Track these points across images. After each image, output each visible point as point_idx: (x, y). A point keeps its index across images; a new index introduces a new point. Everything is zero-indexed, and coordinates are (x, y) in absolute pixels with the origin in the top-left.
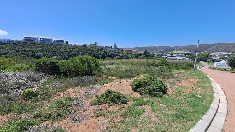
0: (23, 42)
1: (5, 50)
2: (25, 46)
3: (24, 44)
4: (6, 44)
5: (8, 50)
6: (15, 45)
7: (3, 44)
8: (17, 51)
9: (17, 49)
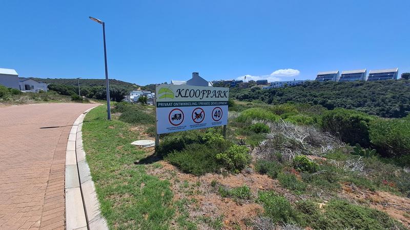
0: (314, 83)
1: (292, 95)
2: (315, 88)
5: (295, 95)
6: (303, 88)
8: (303, 96)
9: (305, 93)
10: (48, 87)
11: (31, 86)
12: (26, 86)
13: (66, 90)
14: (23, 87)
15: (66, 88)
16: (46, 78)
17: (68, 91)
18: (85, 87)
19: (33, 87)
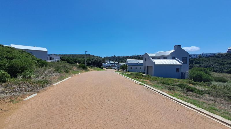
0: (227, 55)
1: (209, 63)
2: (229, 59)
3: (228, 57)
4: (208, 57)
5: (212, 63)
6: (217, 58)
7: (205, 57)
8: (220, 64)
9: (220, 62)
10: (61, 58)
11: (53, 58)
12: (51, 58)
13: (69, 60)
14: (49, 58)
15: (69, 59)
16: (59, 54)
17: (70, 61)
18: (79, 59)
19: (54, 58)
